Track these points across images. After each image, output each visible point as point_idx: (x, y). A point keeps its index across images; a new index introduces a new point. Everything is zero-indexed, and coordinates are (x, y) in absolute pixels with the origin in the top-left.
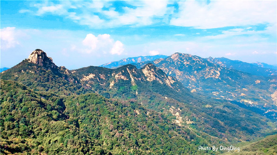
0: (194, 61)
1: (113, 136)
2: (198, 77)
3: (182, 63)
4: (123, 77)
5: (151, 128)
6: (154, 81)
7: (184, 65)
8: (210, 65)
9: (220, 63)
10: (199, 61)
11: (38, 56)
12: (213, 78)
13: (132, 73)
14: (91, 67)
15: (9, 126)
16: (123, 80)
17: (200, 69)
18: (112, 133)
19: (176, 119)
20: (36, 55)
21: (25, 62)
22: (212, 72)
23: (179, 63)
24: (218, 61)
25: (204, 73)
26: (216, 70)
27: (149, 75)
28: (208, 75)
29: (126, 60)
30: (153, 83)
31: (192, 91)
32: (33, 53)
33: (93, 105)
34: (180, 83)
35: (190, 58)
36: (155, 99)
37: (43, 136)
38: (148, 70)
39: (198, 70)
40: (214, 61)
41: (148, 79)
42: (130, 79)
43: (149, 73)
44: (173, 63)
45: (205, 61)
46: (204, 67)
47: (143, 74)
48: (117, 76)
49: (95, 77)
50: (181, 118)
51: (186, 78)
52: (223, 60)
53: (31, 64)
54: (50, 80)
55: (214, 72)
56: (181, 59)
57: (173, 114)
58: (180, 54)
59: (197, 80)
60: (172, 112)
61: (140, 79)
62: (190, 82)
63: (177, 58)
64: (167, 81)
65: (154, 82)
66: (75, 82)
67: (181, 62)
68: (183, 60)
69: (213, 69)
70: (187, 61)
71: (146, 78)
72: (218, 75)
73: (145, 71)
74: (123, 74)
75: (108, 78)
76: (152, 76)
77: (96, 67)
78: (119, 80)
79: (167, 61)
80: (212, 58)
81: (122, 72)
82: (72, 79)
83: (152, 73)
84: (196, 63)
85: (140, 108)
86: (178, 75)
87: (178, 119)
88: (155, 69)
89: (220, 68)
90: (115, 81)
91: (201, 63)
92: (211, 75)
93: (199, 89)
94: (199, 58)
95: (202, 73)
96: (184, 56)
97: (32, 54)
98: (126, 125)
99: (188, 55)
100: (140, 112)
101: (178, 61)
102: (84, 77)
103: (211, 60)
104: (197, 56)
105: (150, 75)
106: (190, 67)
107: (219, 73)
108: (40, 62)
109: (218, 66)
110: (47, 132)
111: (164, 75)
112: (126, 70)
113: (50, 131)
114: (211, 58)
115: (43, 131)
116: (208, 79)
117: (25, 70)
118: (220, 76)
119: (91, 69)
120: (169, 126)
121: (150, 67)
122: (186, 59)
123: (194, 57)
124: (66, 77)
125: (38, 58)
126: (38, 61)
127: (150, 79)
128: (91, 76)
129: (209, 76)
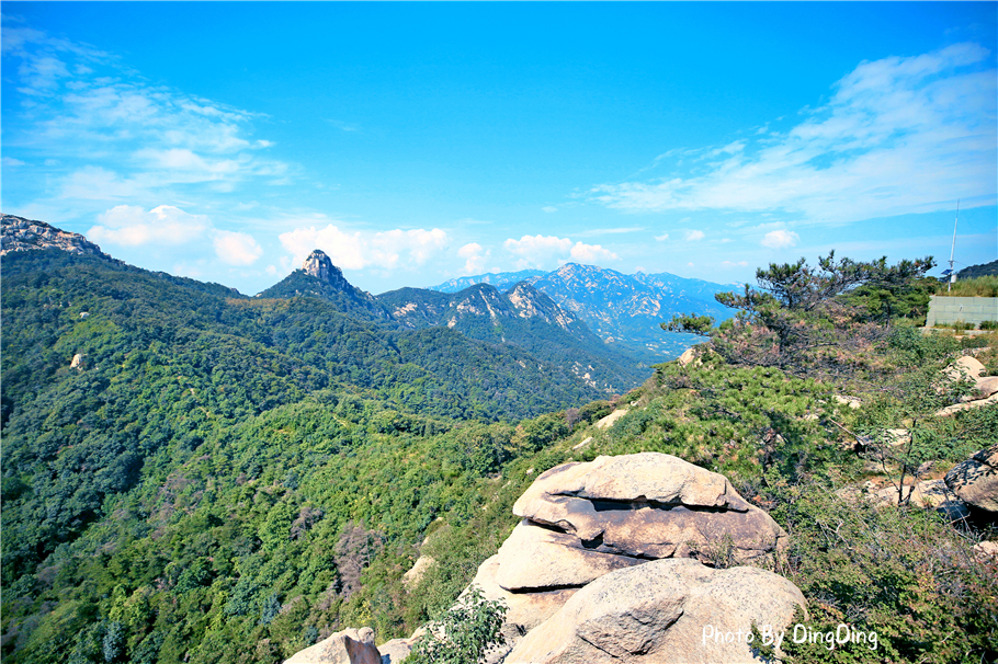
0: (606, 281)
1: (490, 397)
2: (616, 315)
3: (582, 285)
4: (473, 309)
5: (548, 390)
6: (534, 317)
7: (585, 289)
8: (640, 287)
9: (660, 284)
10: (617, 281)
11: (321, 263)
12: (645, 315)
13: (491, 301)
14: (407, 289)
15: (334, 369)
16: (473, 315)
17: (620, 298)
18: (488, 393)
20: (317, 261)
21: (298, 274)
22: (645, 303)
23: (575, 285)
24: (656, 280)
25: (628, 305)
26: (652, 298)
27: (524, 306)
28: (637, 308)
29: (455, 283)
30: (533, 323)
31: (607, 342)
32: (310, 257)
33: (449, 347)
34: (583, 325)
35: (598, 275)
36: (543, 349)
37: (389, 386)
38: (521, 295)
39: (615, 299)
40: (647, 280)
41: (522, 315)
42: (488, 313)
43: (524, 302)
44: (563, 285)
45: (629, 279)
46: (627, 293)
47: (511, 304)
48: (460, 307)
49: (417, 309)
50: (595, 383)
51: (590, 317)
52: (665, 277)
53: (310, 278)
54: (349, 310)
55: (649, 302)
56: (579, 276)
58: (578, 267)
59: (614, 321)
60: (577, 373)
61: (507, 313)
62: (600, 324)
63: (571, 275)
64: (560, 320)
65: (535, 320)
66: (386, 317)
67: (578, 283)
68: (584, 279)
69: (645, 296)
70: (593, 281)
71: (518, 311)
72: (656, 310)
73: (515, 299)
74: (474, 303)
75: (441, 311)
76: (530, 307)
77: (417, 290)
78: (466, 315)
79: (550, 282)
80: (644, 275)
81: (470, 298)
82: (380, 310)
83: (529, 302)
84: (612, 286)
85: (525, 358)
88: (534, 293)
89: (661, 295)
90: (458, 318)
91: (621, 284)
92: (642, 310)
94: (617, 273)
95: (623, 305)
96: (584, 270)
97: (308, 260)
98: (509, 383)
99: (593, 267)
100: (526, 364)
101: (574, 282)
102: (396, 310)
103: (641, 278)
104: (611, 270)
105: (527, 305)
106: (599, 294)
107: (659, 306)
108: (323, 275)
109: (657, 290)
110: (394, 380)
111: (552, 306)
112: (477, 295)
113: (399, 378)
114: (641, 274)
115: (387, 379)
116: (636, 317)
117: (301, 290)
118: (660, 311)
119: (406, 295)
120: (581, 389)
121: (525, 289)
122: (591, 277)
123: (607, 271)
124: (370, 306)
125: (320, 267)
126: (320, 274)
127: (526, 314)
128: (410, 307)
129: (639, 312)
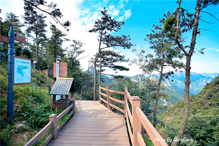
2: (194, 85)
3: (182, 76)
4: (135, 81)
7: (184, 77)
8: (203, 77)
17: (196, 80)
19: (163, 103)
23: (180, 76)
24: (211, 75)
25: (198, 82)
26: (207, 80)
40: (207, 75)
44: (177, 76)
45: (199, 75)
46: (198, 79)
50: (167, 103)
52: (215, 74)
56: (182, 74)
57: (162, 101)
60: (161, 99)
63: (179, 74)
64: (165, 84)
69: (204, 79)
80: (206, 73)
81: (135, 78)
84: (193, 76)
86: (179, 83)
87: (165, 104)
89: (211, 79)
91: (196, 76)
92: (203, 83)
93: (194, 92)
95: (196, 82)
96: (183, 72)
101: (180, 75)
104: (193, 72)
116: (201, 85)
129: (202, 84)
